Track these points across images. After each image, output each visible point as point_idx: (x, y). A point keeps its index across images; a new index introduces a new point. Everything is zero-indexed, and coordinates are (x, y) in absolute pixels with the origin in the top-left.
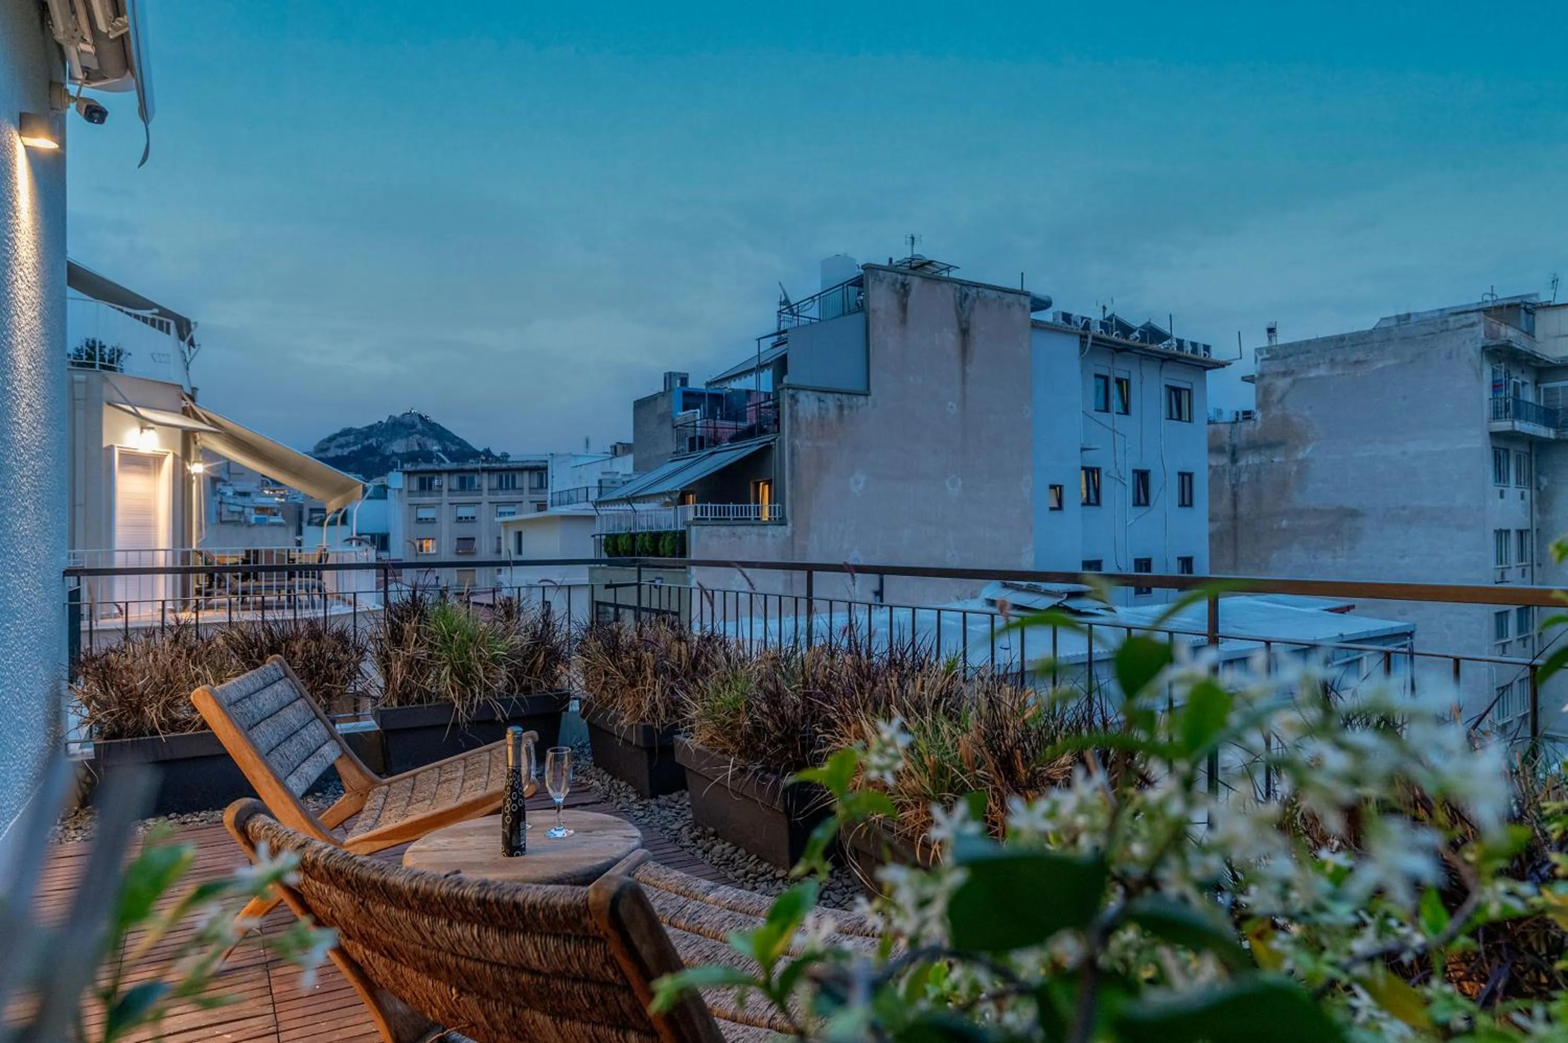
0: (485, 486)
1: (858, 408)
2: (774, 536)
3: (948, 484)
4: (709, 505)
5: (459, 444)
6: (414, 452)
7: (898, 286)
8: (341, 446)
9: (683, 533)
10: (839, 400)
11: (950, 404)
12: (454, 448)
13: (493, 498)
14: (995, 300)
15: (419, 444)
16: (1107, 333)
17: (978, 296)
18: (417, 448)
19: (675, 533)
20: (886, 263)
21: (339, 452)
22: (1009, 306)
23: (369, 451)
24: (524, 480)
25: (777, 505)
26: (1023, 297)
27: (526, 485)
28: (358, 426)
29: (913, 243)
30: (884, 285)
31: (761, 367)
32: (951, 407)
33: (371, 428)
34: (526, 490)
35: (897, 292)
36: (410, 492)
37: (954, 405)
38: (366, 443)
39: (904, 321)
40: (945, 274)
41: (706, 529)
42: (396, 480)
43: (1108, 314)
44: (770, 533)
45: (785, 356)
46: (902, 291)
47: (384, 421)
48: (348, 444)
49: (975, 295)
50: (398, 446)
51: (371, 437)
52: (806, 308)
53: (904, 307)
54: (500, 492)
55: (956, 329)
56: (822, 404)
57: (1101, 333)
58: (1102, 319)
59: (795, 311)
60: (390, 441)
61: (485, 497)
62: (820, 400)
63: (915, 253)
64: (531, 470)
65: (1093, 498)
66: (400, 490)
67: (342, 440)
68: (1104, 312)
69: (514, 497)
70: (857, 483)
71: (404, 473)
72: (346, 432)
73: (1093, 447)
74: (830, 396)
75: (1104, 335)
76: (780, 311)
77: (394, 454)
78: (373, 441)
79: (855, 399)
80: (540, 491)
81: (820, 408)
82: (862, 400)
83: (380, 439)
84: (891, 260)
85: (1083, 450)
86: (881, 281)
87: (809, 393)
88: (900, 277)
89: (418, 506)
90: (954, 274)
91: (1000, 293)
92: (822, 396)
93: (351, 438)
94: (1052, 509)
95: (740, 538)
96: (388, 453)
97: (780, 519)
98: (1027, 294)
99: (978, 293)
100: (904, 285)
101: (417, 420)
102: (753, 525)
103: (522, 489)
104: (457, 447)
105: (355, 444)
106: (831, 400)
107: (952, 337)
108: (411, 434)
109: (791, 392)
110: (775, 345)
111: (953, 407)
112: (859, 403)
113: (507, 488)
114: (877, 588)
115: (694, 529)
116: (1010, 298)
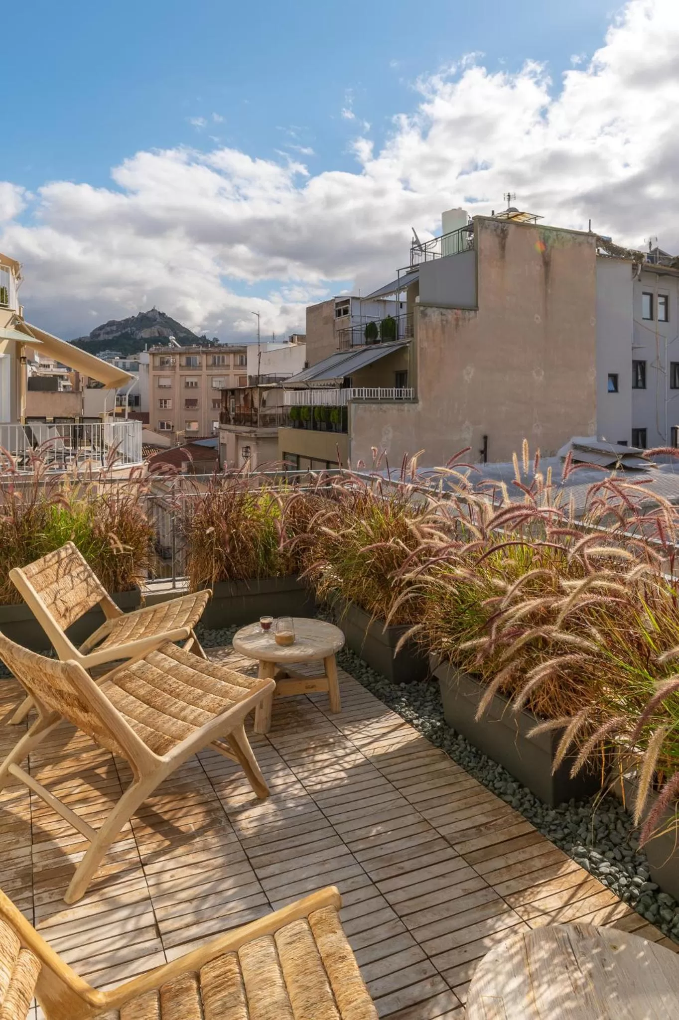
0: (204, 364)
1: (469, 320)
2: (409, 411)
3: (534, 374)
4: (364, 389)
5: (185, 332)
6: (155, 337)
7: (499, 231)
8: (108, 333)
9: (345, 408)
10: (456, 314)
11: (536, 316)
12: (182, 335)
13: (210, 372)
14: (570, 240)
15: (159, 333)
16: (652, 262)
17: (558, 238)
18: (157, 335)
19: (340, 407)
20: (489, 215)
21: (107, 337)
22: (580, 244)
23: (126, 336)
24: (230, 360)
25: (411, 389)
26: (590, 238)
27: (232, 364)
28: (119, 319)
29: (509, 200)
30: (489, 231)
31: (400, 290)
32: (537, 318)
33: (127, 320)
34: (232, 367)
35: (498, 236)
36: (154, 368)
37: (539, 318)
38: (124, 332)
39: (503, 257)
40: (533, 222)
41: (361, 406)
42: (144, 357)
43: (652, 249)
44: (406, 408)
45: (418, 282)
46: (502, 235)
47: (136, 316)
48: (112, 332)
49: (555, 237)
50: (145, 334)
51: (127, 327)
52: (432, 246)
53: (503, 247)
54: (214, 368)
55: (541, 263)
56: (444, 317)
57: (648, 262)
58: (648, 251)
59: (423, 249)
60: (139, 329)
61: (205, 371)
62: (442, 314)
63: (511, 206)
64: (235, 353)
65: (640, 382)
66: (148, 365)
67: (108, 329)
68: (650, 247)
69: (224, 372)
70: (468, 374)
71: (150, 354)
72: (111, 324)
73: (641, 346)
74: (449, 311)
75: (650, 264)
76: (413, 249)
77: (142, 338)
78: (128, 330)
79: (467, 313)
80: (241, 367)
81: (442, 320)
82: (472, 313)
83: (133, 328)
84: (493, 212)
85: (633, 348)
86: (486, 228)
87: (435, 309)
88: (500, 225)
89: (159, 376)
90: (539, 222)
91: (573, 235)
92: (444, 311)
93: (114, 328)
94: (610, 391)
95: (385, 412)
96: (138, 337)
97: (413, 399)
98: (594, 235)
99: (557, 235)
100: (503, 231)
101: (157, 316)
102: (395, 403)
103: (228, 366)
104: (185, 335)
105: (117, 331)
106: (450, 315)
107: (538, 268)
108: (153, 325)
109: (422, 308)
110: (409, 273)
111: (538, 319)
112: (471, 316)
113: (219, 366)
114: (482, 448)
115: (353, 406)
116: (582, 238)
